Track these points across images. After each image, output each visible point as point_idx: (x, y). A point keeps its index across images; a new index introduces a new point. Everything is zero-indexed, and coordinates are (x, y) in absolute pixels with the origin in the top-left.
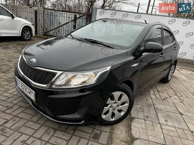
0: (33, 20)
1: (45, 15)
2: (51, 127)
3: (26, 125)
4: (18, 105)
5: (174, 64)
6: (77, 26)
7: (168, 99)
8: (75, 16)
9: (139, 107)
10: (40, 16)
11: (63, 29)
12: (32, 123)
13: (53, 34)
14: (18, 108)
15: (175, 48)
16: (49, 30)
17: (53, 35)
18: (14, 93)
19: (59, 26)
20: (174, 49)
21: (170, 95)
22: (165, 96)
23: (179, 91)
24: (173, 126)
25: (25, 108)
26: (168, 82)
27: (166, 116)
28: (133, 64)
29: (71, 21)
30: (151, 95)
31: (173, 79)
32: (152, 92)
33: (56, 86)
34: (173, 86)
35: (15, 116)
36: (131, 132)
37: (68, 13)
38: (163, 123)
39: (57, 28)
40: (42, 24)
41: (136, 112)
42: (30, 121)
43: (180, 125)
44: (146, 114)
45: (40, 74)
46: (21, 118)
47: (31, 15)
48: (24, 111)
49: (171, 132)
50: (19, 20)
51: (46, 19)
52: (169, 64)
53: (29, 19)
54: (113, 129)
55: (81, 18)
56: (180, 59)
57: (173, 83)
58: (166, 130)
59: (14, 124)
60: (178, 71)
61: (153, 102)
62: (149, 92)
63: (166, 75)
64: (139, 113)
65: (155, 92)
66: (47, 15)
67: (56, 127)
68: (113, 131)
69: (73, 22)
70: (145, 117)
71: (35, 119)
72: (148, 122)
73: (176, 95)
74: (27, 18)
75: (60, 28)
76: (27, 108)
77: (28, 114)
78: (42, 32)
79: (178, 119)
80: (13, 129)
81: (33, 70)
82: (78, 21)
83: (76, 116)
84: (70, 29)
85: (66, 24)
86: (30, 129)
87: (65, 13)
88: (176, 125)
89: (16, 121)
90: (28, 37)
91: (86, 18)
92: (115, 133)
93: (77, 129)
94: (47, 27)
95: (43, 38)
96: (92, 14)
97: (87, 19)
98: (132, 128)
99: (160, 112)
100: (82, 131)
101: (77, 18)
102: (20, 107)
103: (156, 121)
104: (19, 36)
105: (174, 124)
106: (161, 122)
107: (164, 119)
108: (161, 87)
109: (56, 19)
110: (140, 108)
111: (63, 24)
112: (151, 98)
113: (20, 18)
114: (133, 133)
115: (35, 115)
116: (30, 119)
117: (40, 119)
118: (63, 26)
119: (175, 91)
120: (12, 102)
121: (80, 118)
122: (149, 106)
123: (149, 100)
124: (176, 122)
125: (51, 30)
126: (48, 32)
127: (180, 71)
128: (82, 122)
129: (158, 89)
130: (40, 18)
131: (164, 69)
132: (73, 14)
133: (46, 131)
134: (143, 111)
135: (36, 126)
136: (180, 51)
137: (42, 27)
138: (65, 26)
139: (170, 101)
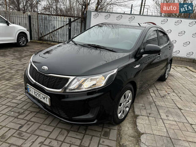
0: (28, 26)
1: (39, 20)
2: (64, 129)
3: (40, 128)
4: (29, 111)
5: (169, 63)
6: (72, 29)
7: (166, 96)
8: (70, 20)
9: (141, 105)
10: (34, 21)
11: (58, 33)
12: (46, 126)
13: (49, 38)
14: (29, 113)
15: (170, 47)
16: (44, 35)
17: (48, 40)
18: (22, 100)
19: (54, 30)
20: (170, 49)
21: (168, 92)
22: (164, 93)
23: (176, 88)
24: (173, 120)
25: (35, 113)
26: (166, 80)
27: (166, 112)
28: (136, 66)
29: (65, 25)
30: (151, 93)
31: (170, 78)
32: (151, 91)
33: (69, 90)
34: (170, 84)
35: (28, 121)
36: (137, 128)
37: (62, 17)
38: (165, 119)
39: (52, 32)
40: (37, 29)
41: (139, 110)
42: (43, 124)
43: (180, 119)
44: (148, 111)
45: (53, 80)
46: (34, 122)
47: (25, 21)
48: (35, 116)
49: (172, 126)
50: (14, 27)
51: (40, 23)
52: (166, 63)
53: (23, 25)
54: (121, 127)
55: (76, 21)
56: (175, 57)
57: (170, 81)
58: (168, 125)
59: (29, 128)
60: (173, 69)
61: (153, 100)
62: (149, 91)
63: (163, 74)
64: (142, 111)
65: (154, 91)
66: (41, 20)
67: (69, 128)
68: (121, 128)
69: (68, 25)
70: (148, 114)
71: (47, 122)
72: (151, 118)
73: (174, 92)
74: (21, 24)
75: (55, 32)
76: (37, 112)
77: (40, 118)
78: (37, 37)
79: (177, 113)
80: (29, 132)
81: (46, 77)
82: (73, 24)
83: (89, 116)
84: (65, 33)
85: (61, 27)
86: (45, 131)
87: (60, 17)
88: (176, 119)
89: (31, 125)
90: (23, 43)
91: (80, 21)
92: (123, 129)
93: (88, 128)
94: (41, 31)
95: (38, 43)
96: (86, 17)
97: (82, 22)
98: (137, 125)
99: (161, 108)
100: (93, 130)
101: (72, 22)
102: (31, 112)
103: (158, 117)
104: (15, 43)
105: (175, 118)
106: (162, 117)
107: (165, 115)
108: (159, 86)
109: (50, 24)
110: (143, 106)
111: (58, 28)
112: (152, 96)
113: (14, 23)
114: (139, 129)
115: (47, 118)
116: (43, 122)
117: (52, 121)
118: (58, 30)
119: (173, 89)
120: (23, 108)
121: (93, 117)
122: (150, 103)
123: (149, 98)
124: (176, 117)
125: (46, 34)
126: (43, 37)
127: (175, 69)
128: (95, 122)
129: (157, 87)
130: (34, 23)
131: (161, 68)
132: (68, 18)
133: (60, 132)
134: (145, 108)
135: (50, 129)
136: (174, 50)
137: (37, 31)
138: (60, 30)
139: (169, 98)
